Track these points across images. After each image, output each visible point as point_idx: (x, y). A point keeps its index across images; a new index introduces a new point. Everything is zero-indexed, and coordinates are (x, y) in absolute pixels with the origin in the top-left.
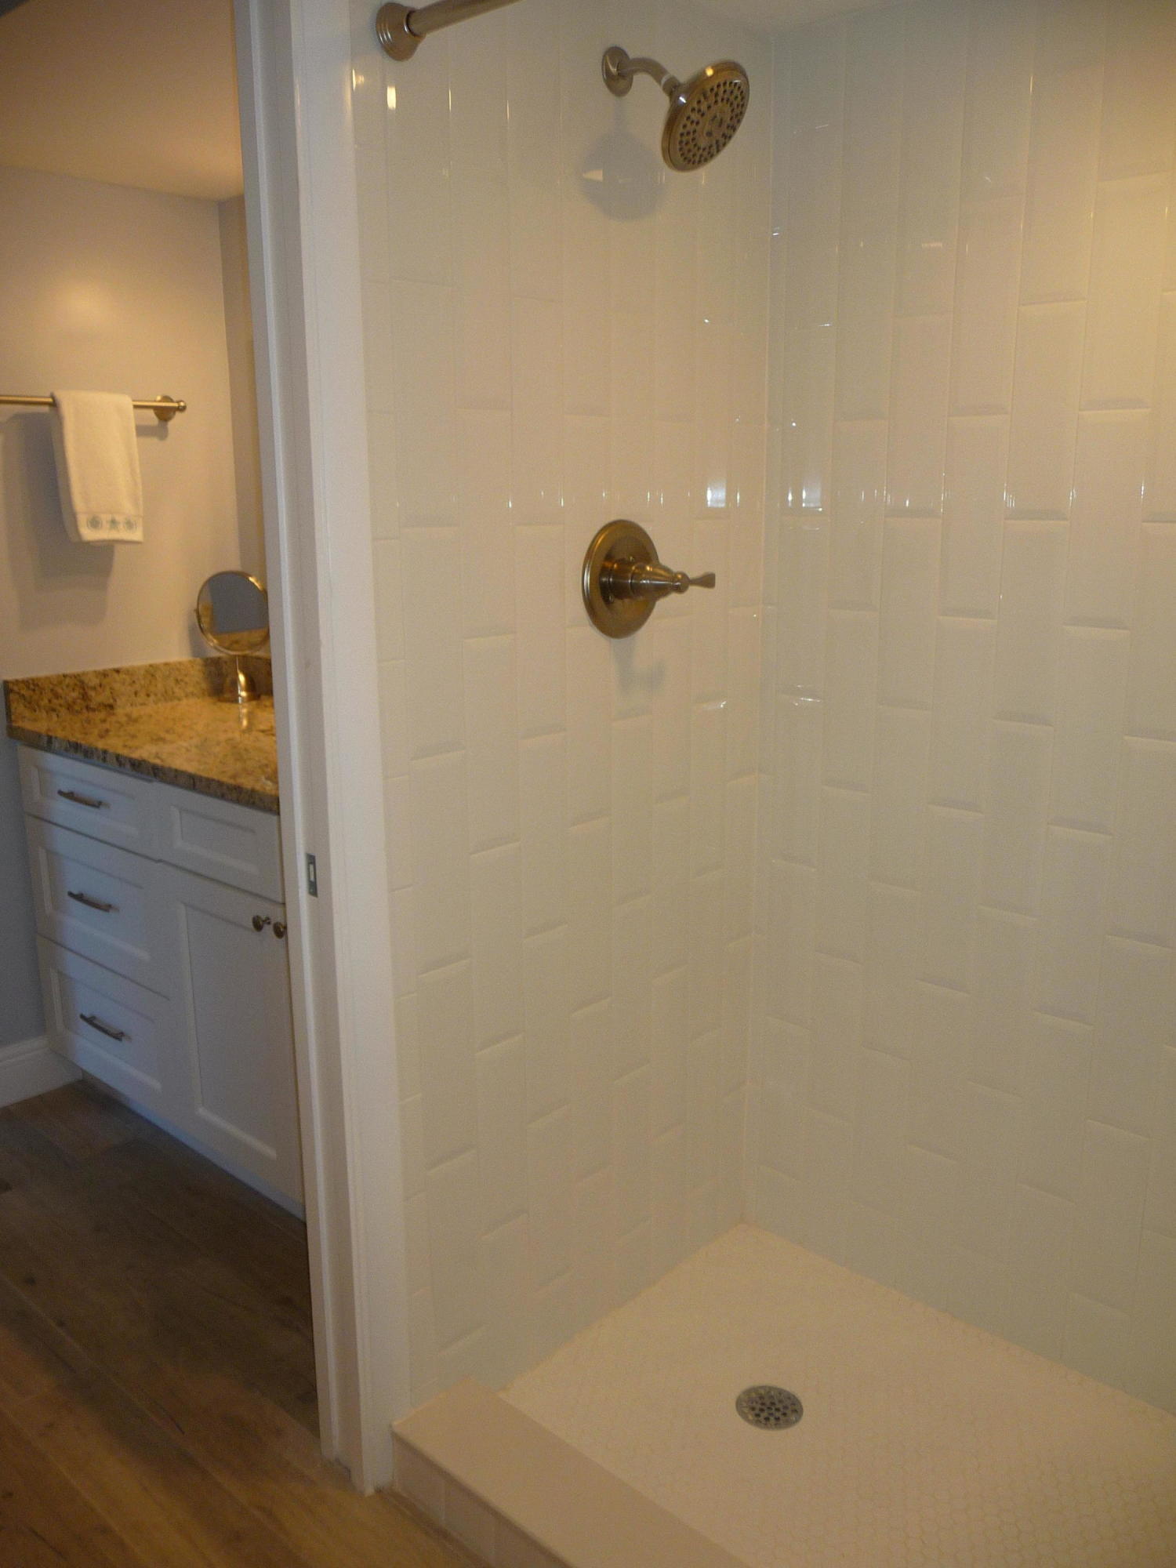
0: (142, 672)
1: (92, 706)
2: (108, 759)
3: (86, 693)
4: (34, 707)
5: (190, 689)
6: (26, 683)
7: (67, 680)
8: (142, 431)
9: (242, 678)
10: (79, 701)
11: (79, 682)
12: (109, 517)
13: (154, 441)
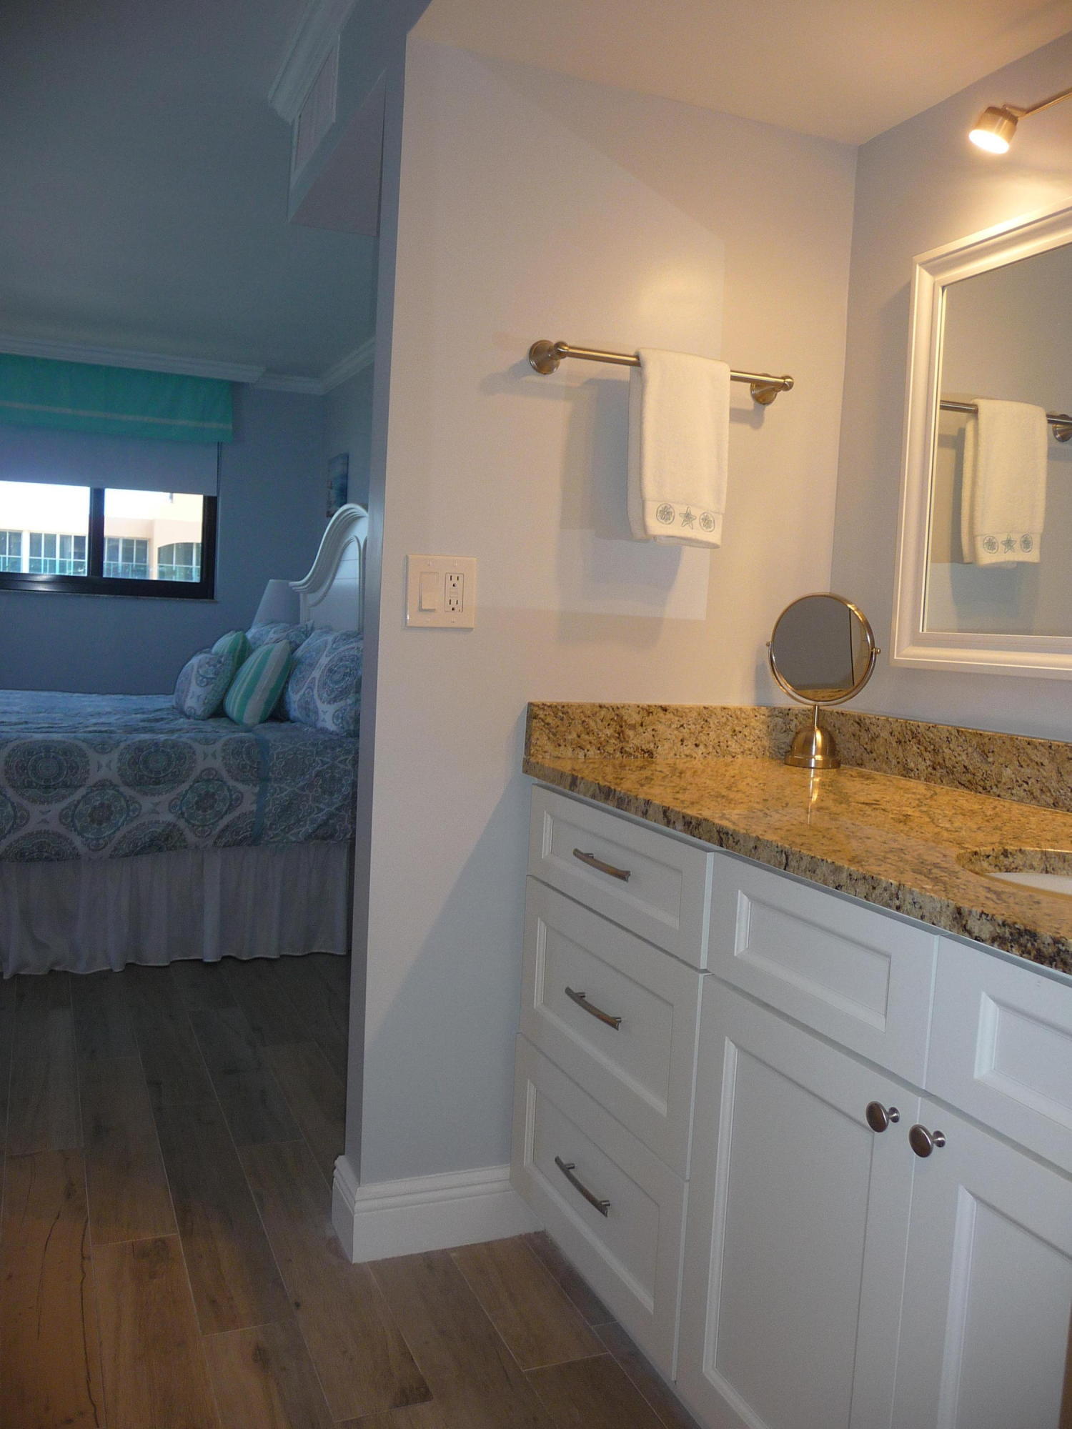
0: (694, 714)
1: (627, 749)
2: (650, 812)
3: (622, 731)
4: (557, 738)
5: (749, 745)
6: (554, 708)
7: (603, 712)
8: (737, 415)
9: (818, 736)
10: (613, 741)
11: (617, 718)
12: (683, 509)
13: (746, 428)
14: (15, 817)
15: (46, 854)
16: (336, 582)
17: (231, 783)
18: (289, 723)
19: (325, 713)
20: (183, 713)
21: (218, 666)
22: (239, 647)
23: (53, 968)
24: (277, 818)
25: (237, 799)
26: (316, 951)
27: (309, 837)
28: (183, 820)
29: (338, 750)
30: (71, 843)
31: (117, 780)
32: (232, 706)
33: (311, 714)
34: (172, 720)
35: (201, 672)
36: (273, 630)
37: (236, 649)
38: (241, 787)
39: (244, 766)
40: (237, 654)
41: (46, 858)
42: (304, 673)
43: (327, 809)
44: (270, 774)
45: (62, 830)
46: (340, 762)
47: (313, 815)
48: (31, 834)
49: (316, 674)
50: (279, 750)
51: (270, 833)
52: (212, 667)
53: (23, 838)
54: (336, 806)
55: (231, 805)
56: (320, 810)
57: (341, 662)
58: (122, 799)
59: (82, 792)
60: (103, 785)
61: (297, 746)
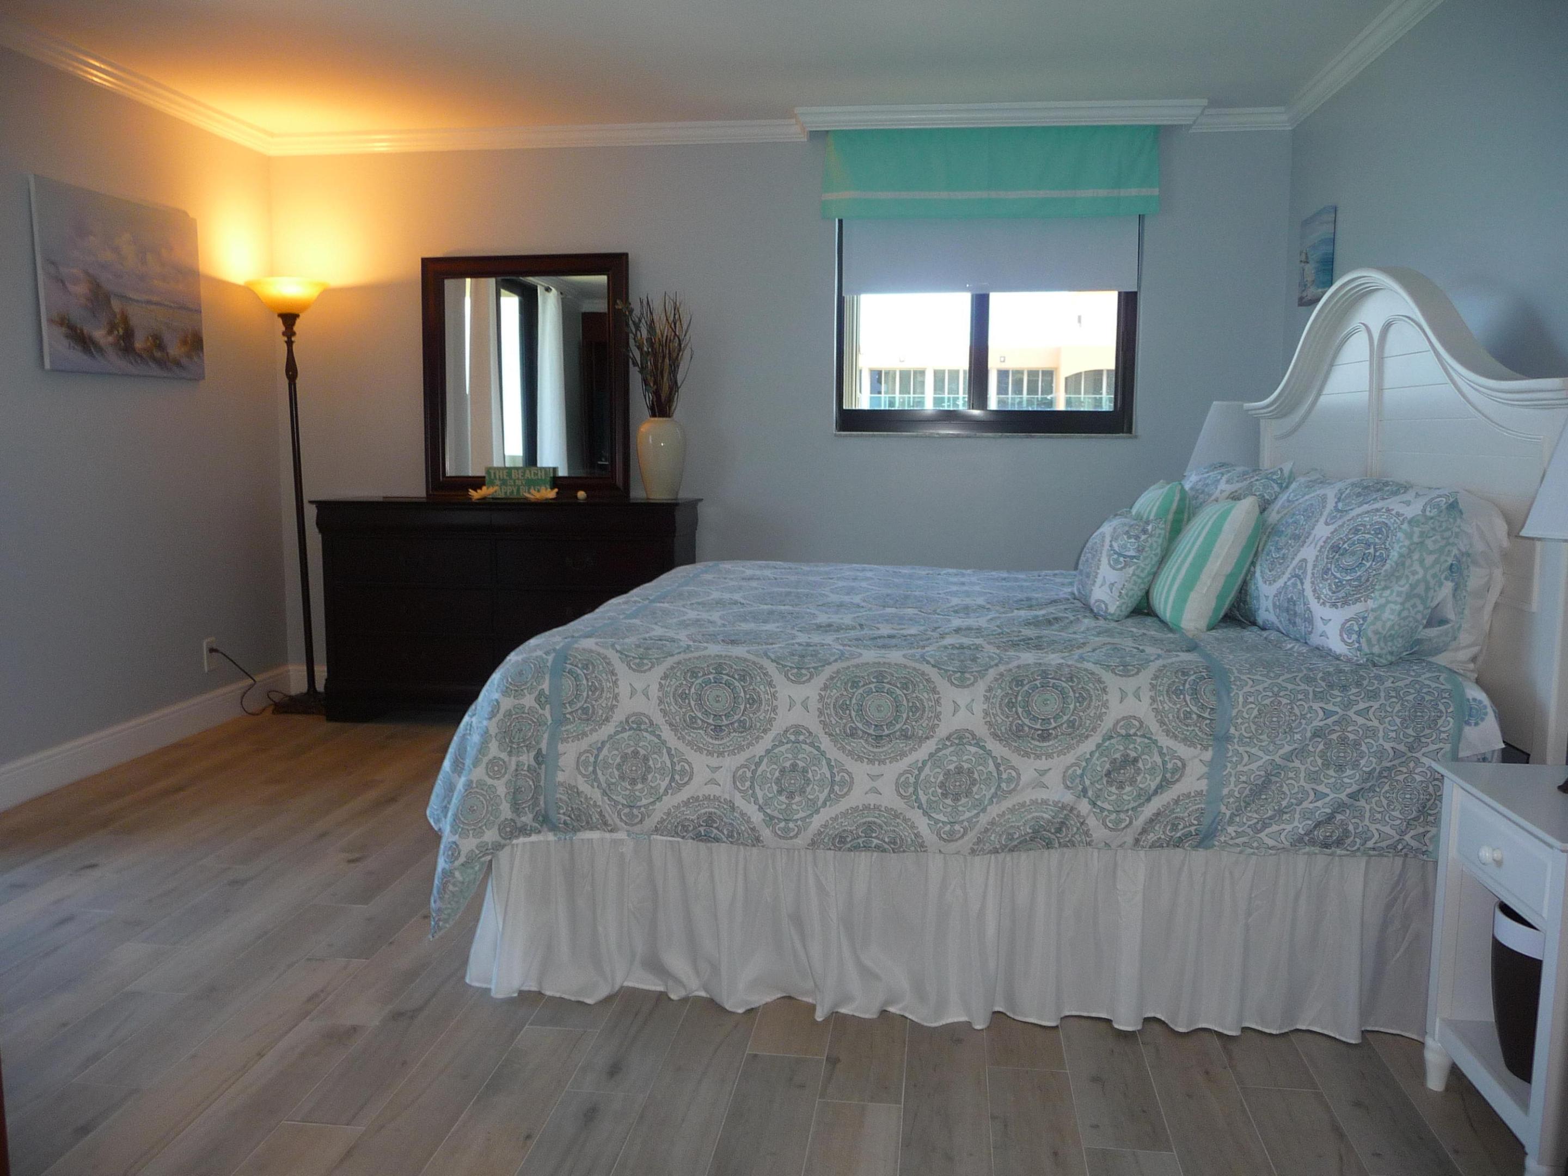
14: (833, 782)
15: (875, 841)
16: (1322, 399)
17: (1165, 741)
18: (1255, 629)
19: (1325, 621)
20: (1088, 609)
21: (1143, 537)
22: (1174, 506)
23: (885, 1008)
24: (1243, 804)
25: (1175, 770)
26: (1304, 1028)
27: (1298, 841)
28: (1086, 800)
29: (1354, 691)
30: (913, 827)
31: (982, 731)
32: (1163, 602)
33: (1298, 620)
34: (1071, 622)
35: (1115, 545)
36: (1224, 478)
37: (1168, 511)
38: (1183, 750)
39: (1188, 715)
40: (1170, 517)
41: (878, 847)
42: (1284, 551)
43: (1332, 796)
44: (1232, 730)
45: (899, 805)
46: (1358, 713)
47: (1305, 805)
48: (856, 809)
49: (1309, 553)
50: (1246, 689)
51: (1231, 830)
52: (1133, 540)
53: (844, 814)
54: (1349, 791)
55: (1164, 778)
56: (1319, 796)
57: (1356, 534)
58: (990, 762)
59: (929, 746)
60: (960, 738)
61: (1279, 681)
